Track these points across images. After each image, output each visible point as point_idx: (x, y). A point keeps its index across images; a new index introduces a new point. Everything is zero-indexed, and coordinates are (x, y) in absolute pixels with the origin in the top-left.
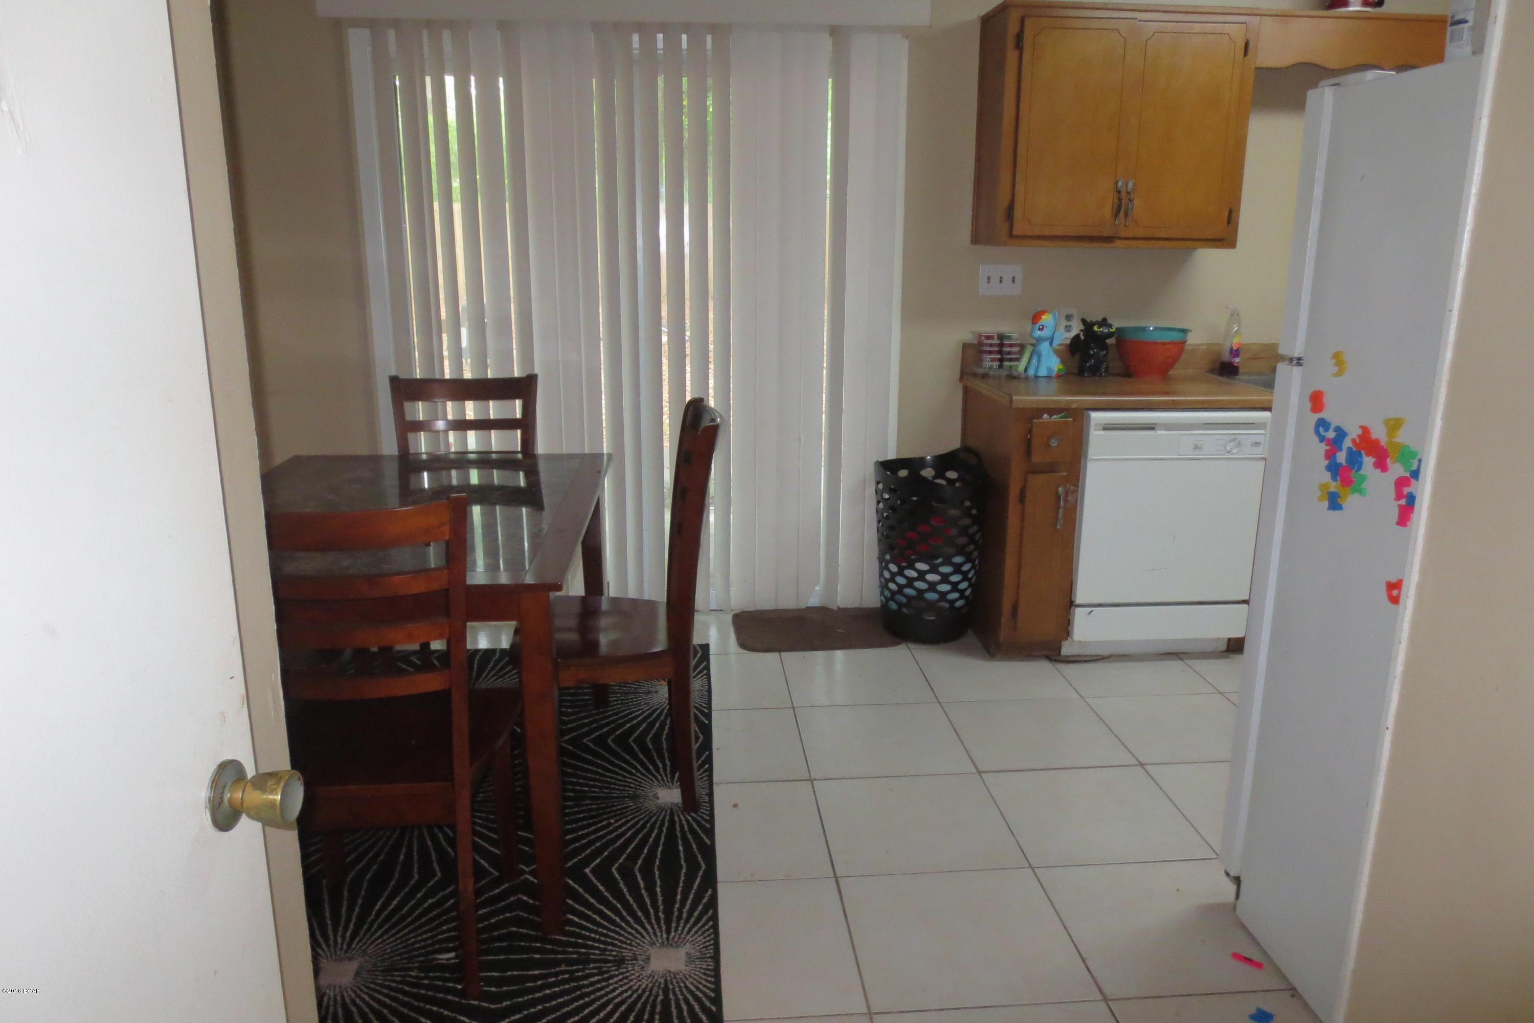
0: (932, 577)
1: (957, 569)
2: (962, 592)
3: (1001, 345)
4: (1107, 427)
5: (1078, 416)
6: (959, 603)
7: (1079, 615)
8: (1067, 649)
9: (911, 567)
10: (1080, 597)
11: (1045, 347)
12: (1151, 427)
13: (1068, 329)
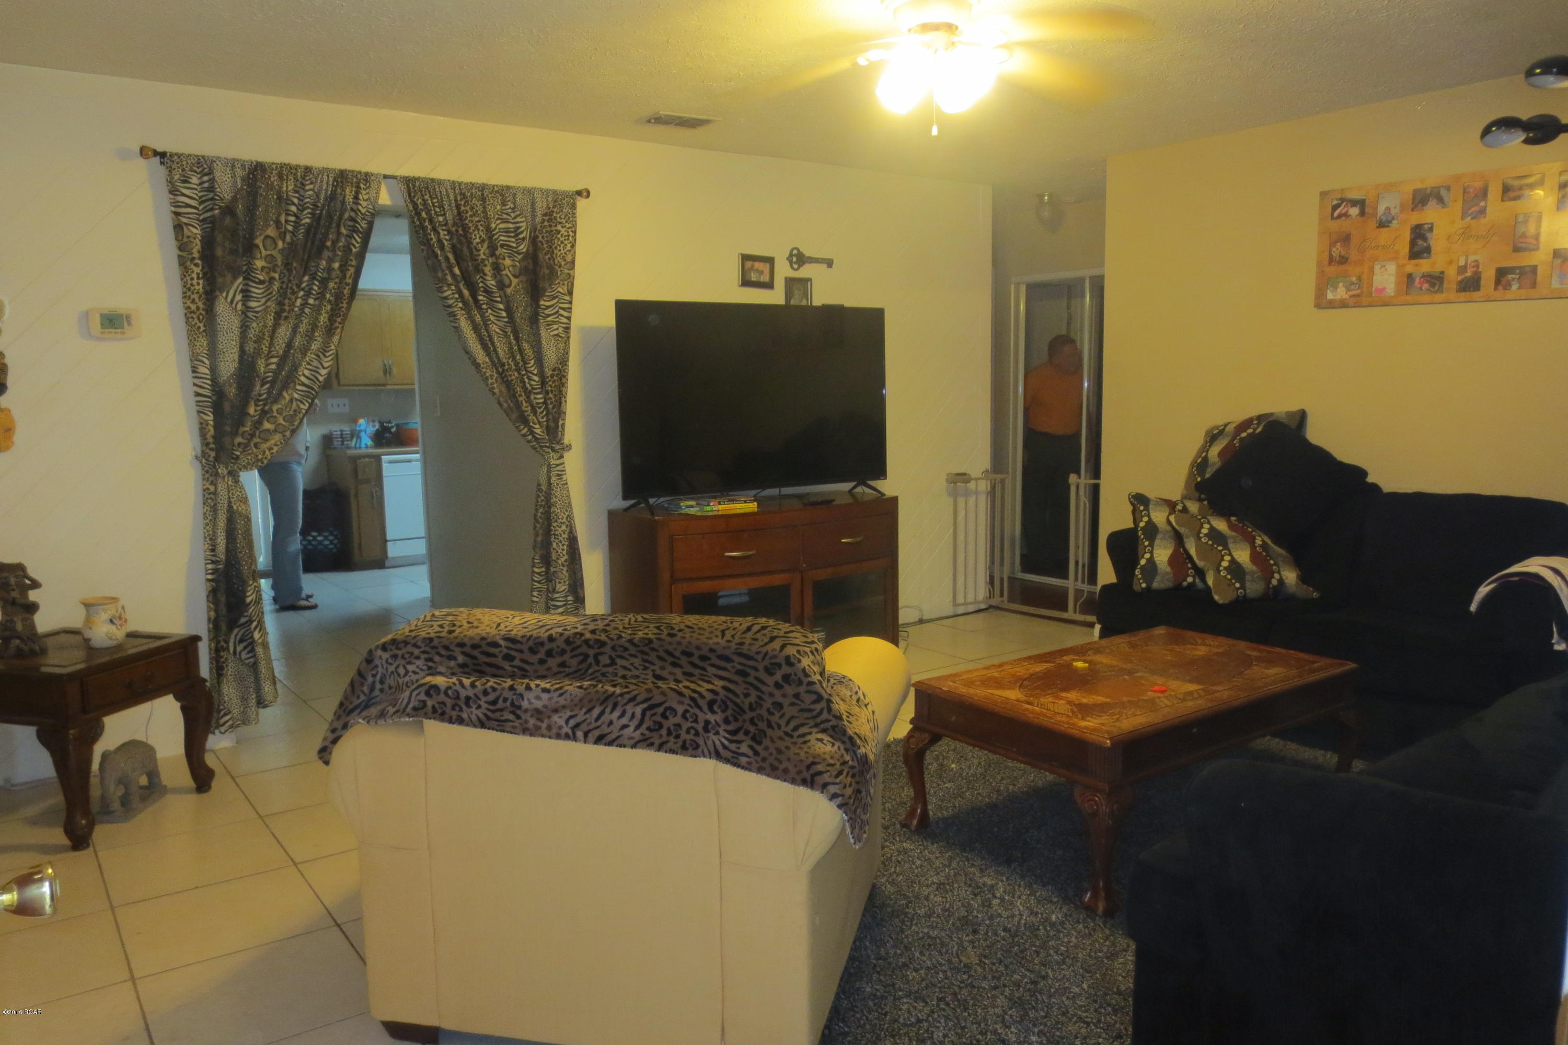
0: (320, 538)
1: (331, 534)
2: (335, 545)
3: (342, 435)
4: (391, 462)
5: (378, 458)
6: (335, 550)
7: (389, 544)
8: (387, 564)
9: (309, 535)
10: (389, 536)
11: (363, 435)
12: (409, 461)
13: (374, 426)
